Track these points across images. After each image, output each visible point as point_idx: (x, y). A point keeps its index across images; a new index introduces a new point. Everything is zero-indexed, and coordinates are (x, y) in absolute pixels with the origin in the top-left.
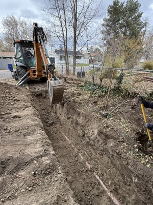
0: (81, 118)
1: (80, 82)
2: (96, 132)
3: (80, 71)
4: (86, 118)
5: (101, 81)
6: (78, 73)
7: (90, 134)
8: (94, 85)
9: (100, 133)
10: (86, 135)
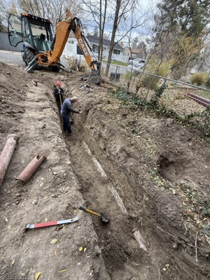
0: (106, 130)
1: (112, 87)
2: (119, 148)
3: (114, 72)
4: (110, 132)
5: (137, 90)
6: (112, 74)
7: (112, 149)
8: (128, 93)
9: (123, 150)
10: (107, 149)
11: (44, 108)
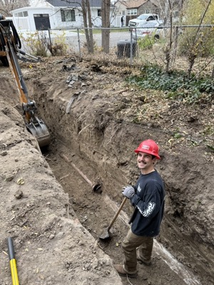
1: (127, 69)
6: (120, 46)
8: (170, 73)
11: (10, 145)
